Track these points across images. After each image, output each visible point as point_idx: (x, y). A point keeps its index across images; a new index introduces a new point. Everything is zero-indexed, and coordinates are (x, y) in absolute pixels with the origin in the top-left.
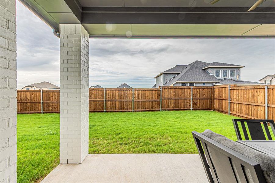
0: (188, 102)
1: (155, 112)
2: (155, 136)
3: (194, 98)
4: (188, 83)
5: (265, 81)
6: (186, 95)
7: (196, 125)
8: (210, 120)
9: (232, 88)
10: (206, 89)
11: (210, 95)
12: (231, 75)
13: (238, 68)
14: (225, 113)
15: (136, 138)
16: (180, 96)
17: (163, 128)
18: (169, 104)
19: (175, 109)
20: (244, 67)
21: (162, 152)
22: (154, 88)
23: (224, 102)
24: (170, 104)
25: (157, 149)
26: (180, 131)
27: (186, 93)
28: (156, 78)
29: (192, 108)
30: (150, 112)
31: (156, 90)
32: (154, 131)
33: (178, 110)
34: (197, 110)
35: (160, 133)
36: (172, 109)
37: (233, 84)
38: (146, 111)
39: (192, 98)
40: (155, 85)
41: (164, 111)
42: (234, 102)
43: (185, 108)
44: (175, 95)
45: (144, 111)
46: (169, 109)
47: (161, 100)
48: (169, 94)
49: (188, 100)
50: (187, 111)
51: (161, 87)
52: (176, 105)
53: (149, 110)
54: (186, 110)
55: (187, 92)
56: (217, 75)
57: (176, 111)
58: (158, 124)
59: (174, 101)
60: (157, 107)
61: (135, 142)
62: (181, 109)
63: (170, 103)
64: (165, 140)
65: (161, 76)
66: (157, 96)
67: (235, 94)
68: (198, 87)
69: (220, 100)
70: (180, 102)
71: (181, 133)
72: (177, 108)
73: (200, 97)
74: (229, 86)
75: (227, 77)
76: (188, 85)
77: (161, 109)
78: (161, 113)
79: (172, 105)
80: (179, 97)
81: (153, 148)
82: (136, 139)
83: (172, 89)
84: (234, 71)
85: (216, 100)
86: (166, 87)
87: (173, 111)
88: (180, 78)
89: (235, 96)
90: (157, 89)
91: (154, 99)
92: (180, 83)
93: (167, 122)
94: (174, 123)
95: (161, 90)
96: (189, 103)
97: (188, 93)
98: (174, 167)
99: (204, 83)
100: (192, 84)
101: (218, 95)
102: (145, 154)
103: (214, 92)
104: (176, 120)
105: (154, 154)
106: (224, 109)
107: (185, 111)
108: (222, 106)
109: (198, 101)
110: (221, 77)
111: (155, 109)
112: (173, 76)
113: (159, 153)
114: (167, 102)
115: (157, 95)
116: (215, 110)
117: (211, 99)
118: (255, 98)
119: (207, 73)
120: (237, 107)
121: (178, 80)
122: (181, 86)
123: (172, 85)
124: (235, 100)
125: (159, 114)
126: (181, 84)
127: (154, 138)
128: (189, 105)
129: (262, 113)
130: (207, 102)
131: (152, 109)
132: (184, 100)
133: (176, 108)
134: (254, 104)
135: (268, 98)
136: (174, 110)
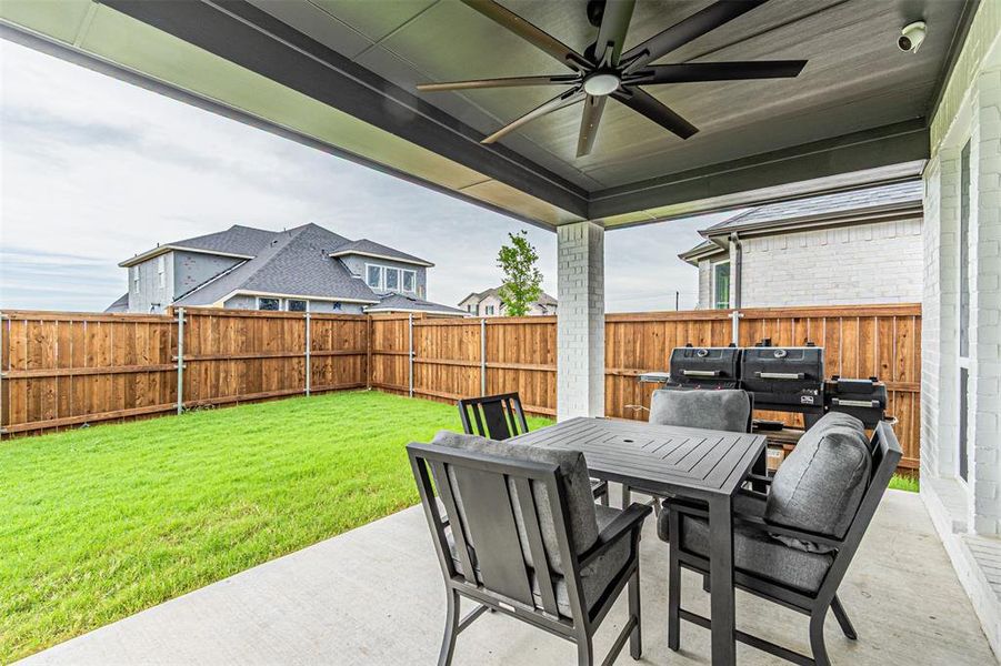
0: (296, 367)
1: (153, 421)
2: (189, 520)
3: (315, 353)
4: (284, 299)
5: (469, 307)
6: (289, 342)
7: (336, 442)
8: (370, 419)
9: (418, 323)
10: (352, 324)
11: (362, 340)
12: (405, 284)
13: (422, 267)
14: (402, 392)
15: (87, 557)
16: (265, 347)
17: (217, 478)
18: (217, 380)
19: (245, 396)
20: (433, 265)
21: (247, 562)
22: (117, 312)
23: (398, 361)
24: (226, 378)
25: (221, 565)
26: (291, 472)
27: (287, 336)
28: (131, 265)
29: (308, 389)
30: (120, 427)
31: (151, 324)
32: (177, 503)
33: (259, 400)
34: (324, 392)
35: (210, 502)
36: (232, 398)
37: (418, 311)
38: (93, 423)
39: (308, 353)
40: (126, 297)
41: (198, 413)
42: (422, 360)
43: (286, 392)
44: (247, 345)
45: (77, 425)
46: (220, 399)
47: (180, 366)
48: (217, 341)
49: (295, 361)
50: (293, 400)
51: (181, 311)
52: (247, 384)
53: (110, 415)
54: (289, 396)
55: (292, 333)
56: (371, 281)
57: (251, 406)
58: (185, 468)
59: (242, 366)
60: (157, 401)
61: (87, 576)
62: (271, 394)
63: (222, 375)
64: (243, 520)
65: (161, 259)
66: (158, 351)
67: (424, 338)
68: (328, 317)
69: (389, 355)
70: (264, 372)
71: (297, 476)
72: (255, 393)
73: (333, 349)
74: (410, 317)
75: (398, 291)
76: (284, 307)
77: (180, 404)
78: (182, 420)
79: (234, 384)
80: (260, 351)
81: (197, 568)
82: (89, 563)
83: (232, 320)
84: (412, 274)
85: (378, 357)
86: (206, 313)
87: (238, 408)
88: (251, 279)
89: (424, 345)
90: (160, 317)
91: (142, 364)
92: (253, 297)
93: (223, 454)
94: (256, 449)
95: (181, 326)
96: (300, 372)
97: (296, 335)
98: (308, 593)
99: (337, 304)
100: (297, 305)
101: (384, 341)
102: (169, 602)
103: (373, 332)
104: (261, 439)
105: (213, 585)
106: (398, 383)
107: (286, 401)
108: (393, 373)
109: (329, 361)
110: (382, 287)
111: (148, 409)
112: (222, 266)
113: (233, 572)
114: (211, 373)
115: (158, 345)
116: (375, 387)
117: (365, 355)
118: (464, 347)
119: (346, 271)
120: (428, 374)
121: (246, 284)
122: (258, 309)
123: (219, 304)
124: (424, 354)
125: (177, 427)
126: (258, 304)
127: (188, 529)
128: (300, 380)
129: (477, 383)
130: (355, 364)
131: (130, 412)
132: (280, 362)
133: (249, 392)
134: (462, 363)
135: (486, 348)
136: (242, 402)
